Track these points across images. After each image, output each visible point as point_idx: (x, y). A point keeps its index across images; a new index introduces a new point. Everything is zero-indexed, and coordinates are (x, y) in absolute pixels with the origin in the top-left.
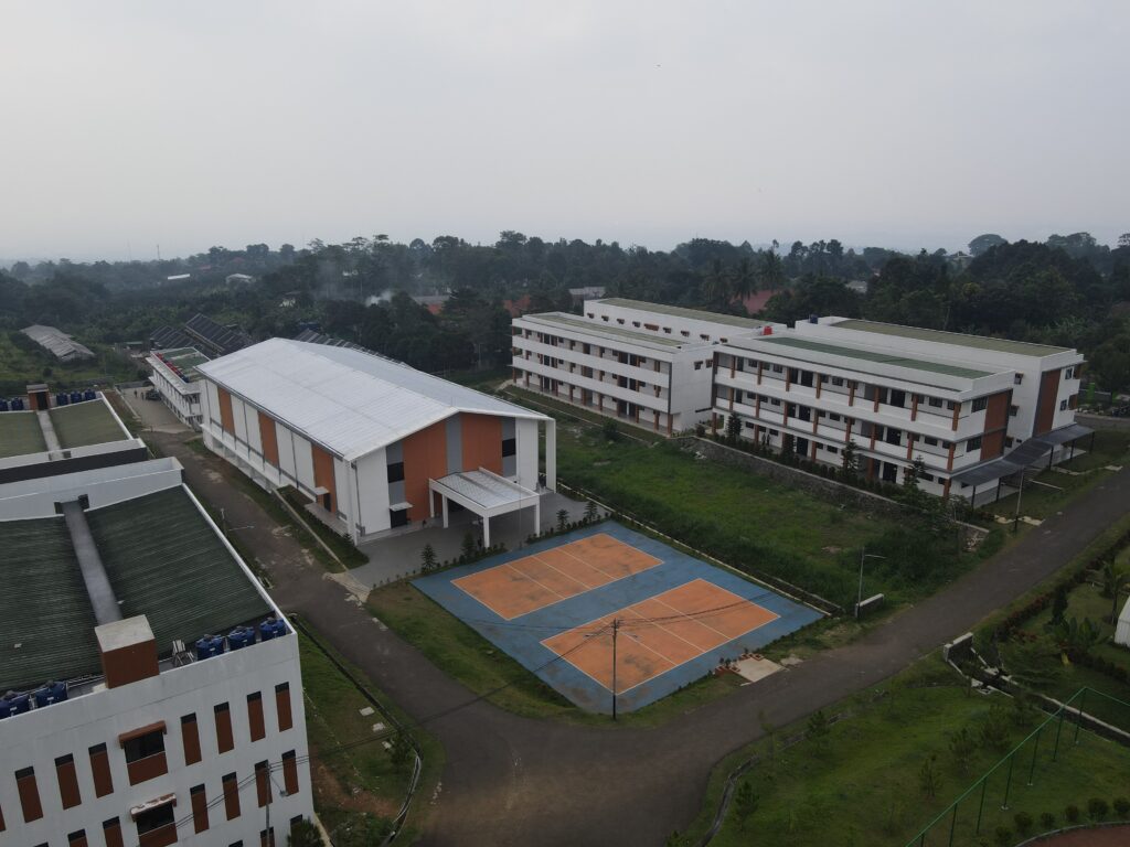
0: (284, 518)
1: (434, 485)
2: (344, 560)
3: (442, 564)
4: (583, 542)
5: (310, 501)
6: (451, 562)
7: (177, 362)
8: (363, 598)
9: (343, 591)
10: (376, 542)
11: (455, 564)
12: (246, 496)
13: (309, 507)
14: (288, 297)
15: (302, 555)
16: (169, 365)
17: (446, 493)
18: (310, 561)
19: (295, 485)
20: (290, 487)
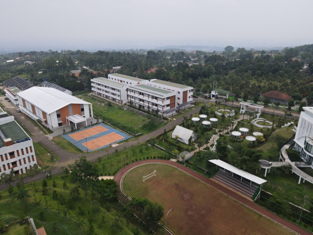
0: (37, 125)
1: (67, 118)
2: (49, 133)
3: (67, 132)
4: (95, 127)
5: (43, 122)
6: (69, 132)
7: (12, 91)
8: (51, 139)
9: (48, 138)
10: (55, 129)
11: (70, 132)
12: (30, 122)
13: (42, 123)
14: (40, 71)
15: (40, 132)
16: (10, 92)
17: (69, 119)
18: (42, 133)
19: (40, 119)
20: (39, 119)
